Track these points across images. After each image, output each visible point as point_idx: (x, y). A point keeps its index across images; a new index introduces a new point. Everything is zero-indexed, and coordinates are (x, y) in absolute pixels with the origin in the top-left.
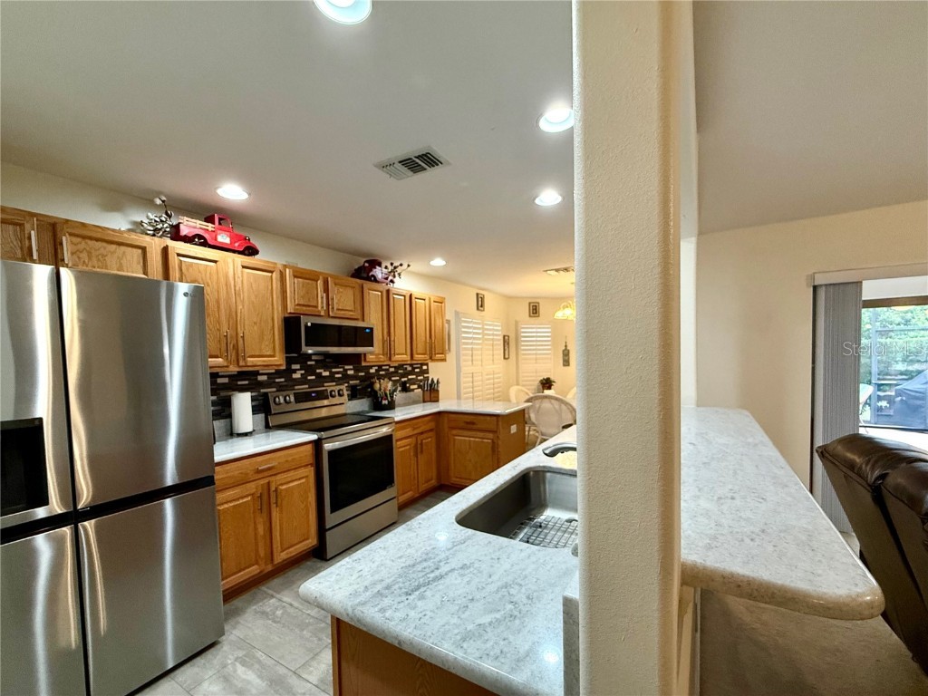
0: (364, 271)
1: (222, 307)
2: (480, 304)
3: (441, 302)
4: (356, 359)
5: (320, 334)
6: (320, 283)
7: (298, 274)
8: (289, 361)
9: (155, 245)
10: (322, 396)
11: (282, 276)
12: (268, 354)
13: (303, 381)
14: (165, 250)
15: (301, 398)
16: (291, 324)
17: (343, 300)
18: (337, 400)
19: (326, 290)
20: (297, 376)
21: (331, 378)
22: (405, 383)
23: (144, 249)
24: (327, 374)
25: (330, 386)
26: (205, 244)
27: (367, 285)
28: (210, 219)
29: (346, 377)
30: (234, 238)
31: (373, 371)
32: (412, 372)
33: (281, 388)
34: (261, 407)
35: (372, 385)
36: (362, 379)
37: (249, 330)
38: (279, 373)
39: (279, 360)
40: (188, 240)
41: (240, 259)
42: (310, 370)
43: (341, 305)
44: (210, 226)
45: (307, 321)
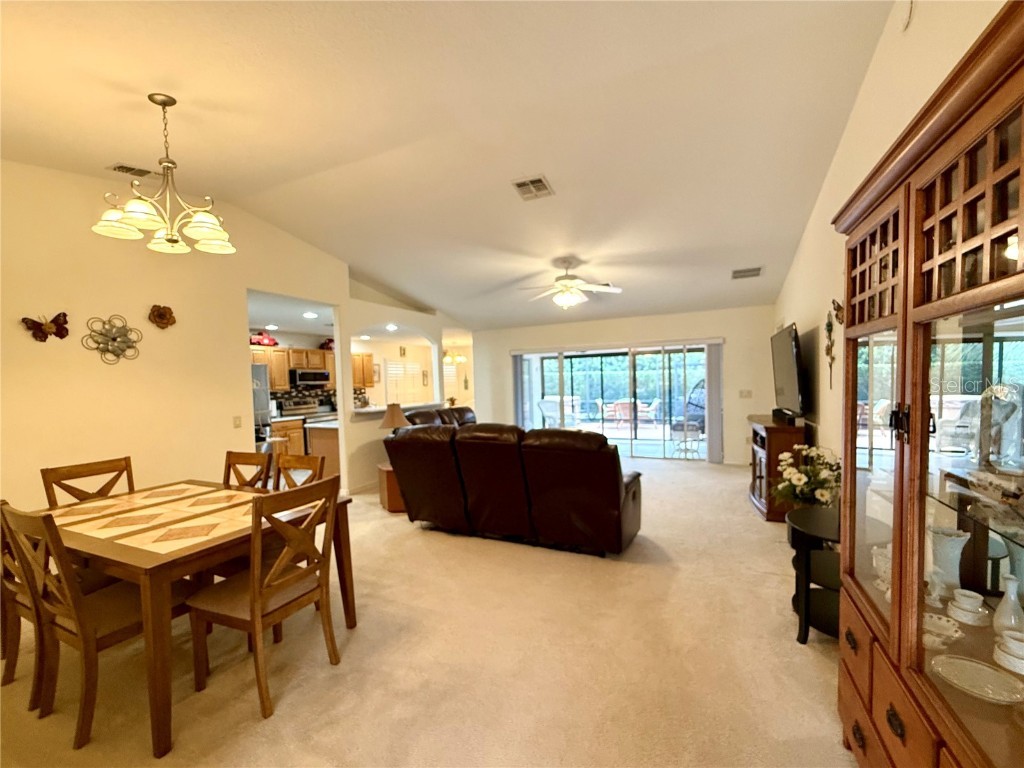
0: (326, 345)
2: (403, 352)
3: (370, 356)
4: (321, 387)
5: (304, 377)
6: (304, 355)
7: (295, 351)
8: (291, 388)
10: (305, 403)
11: (288, 354)
12: (284, 385)
13: (296, 396)
15: (296, 404)
16: (292, 373)
17: (315, 360)
18: (313, 405)
19: (307, 357)
20: (294, 394)
21: (310, 396)
24: (307, 393)
25: (309, 399)
26: (260, 344)
27: (327, 352)
28: (262, 335)
29: (317, 395)
30: (271, 340)
33: (287, 399)
34: (280, 407)
35: (330, 400)
36: (326, 397)
37: (276, 375)
38: (287, 393)
39: (287, 387)
41: (273, 348)
42: (300, 392)
43: (315, 363)
44: (261, 337)
45: (299, 371)
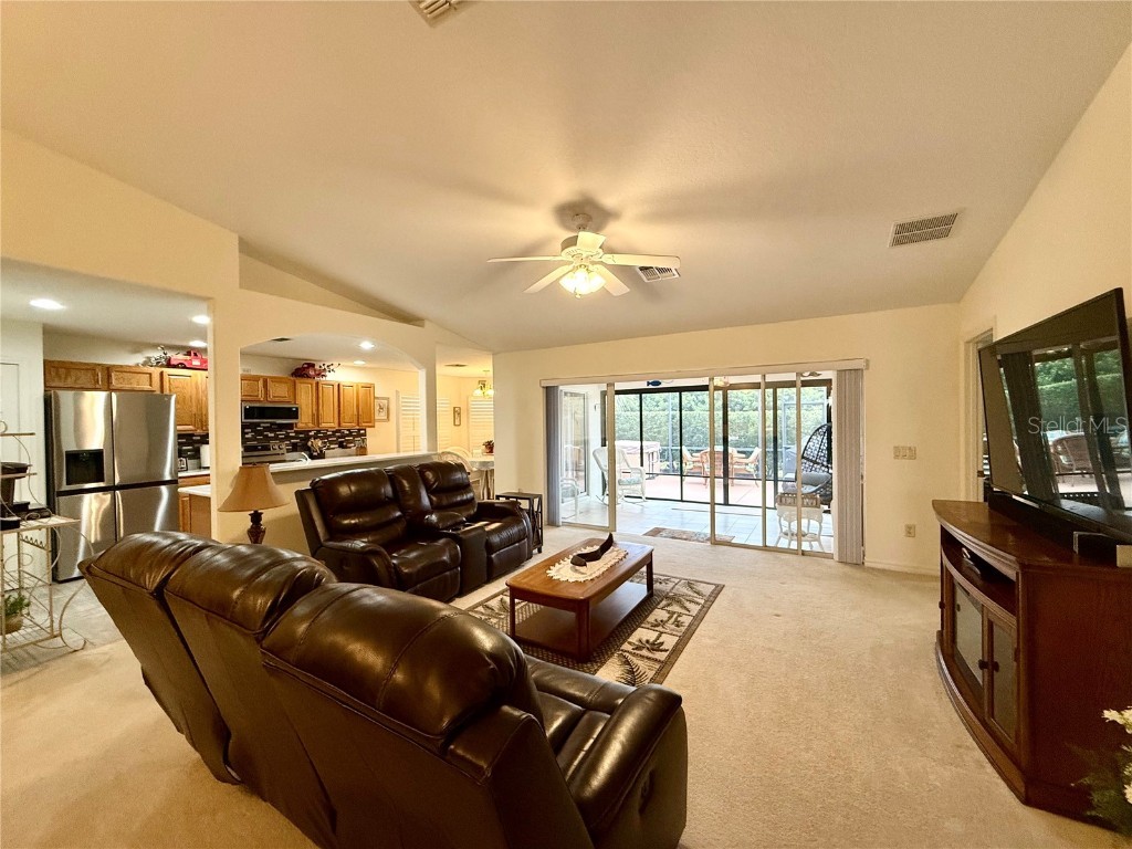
1: (193, 401)
3: (369, 387)
4: (290, 426)
6: (261, 383)
9: (156, 371)
13: (254, 439)
14: (162, 374)
16: (247, 409)
17: (278, 391)
19: (265, 386)
20: (250, 436)
21: (276, 438)
22: (342, 442)
23: (150, 374)
24: (272, 435)
25: (274, 443)
26: (185, 367)
27: (301, 380)
28: (189, 354)
29: (288, 437)
30: (204, 362)
31: (312, 433)
32: (347, 435)
40: (175, 367)
42: (260, 433)
44: (188, 358)
